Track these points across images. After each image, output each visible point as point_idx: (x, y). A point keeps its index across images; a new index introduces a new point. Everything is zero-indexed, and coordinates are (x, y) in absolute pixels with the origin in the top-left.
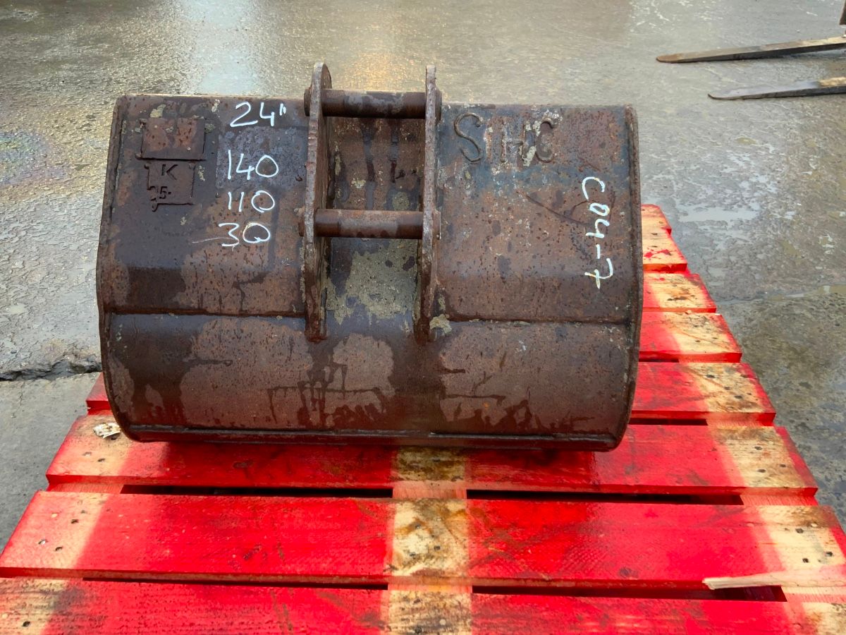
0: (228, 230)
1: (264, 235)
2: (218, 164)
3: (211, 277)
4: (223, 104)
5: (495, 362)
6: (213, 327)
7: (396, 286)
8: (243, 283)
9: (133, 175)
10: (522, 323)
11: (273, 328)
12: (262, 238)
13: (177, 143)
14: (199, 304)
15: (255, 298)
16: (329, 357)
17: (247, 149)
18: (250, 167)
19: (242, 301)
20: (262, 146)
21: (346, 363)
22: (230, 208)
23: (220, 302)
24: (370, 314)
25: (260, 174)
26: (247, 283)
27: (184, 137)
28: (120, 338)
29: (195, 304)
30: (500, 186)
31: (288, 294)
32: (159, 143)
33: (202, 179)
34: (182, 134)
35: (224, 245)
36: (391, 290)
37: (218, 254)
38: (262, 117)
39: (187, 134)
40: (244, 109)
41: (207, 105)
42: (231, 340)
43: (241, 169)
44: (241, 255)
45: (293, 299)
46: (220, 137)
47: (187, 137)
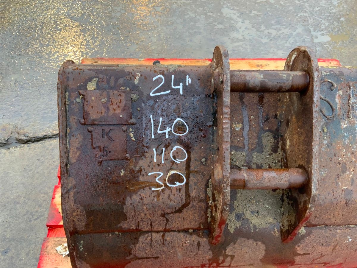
0: (155, 177)
1: (181, 181)
2: (144, 126)
3: (145, 212)
4: (143, 77)
5: (330, 249)
6: (146, 239)
7: (268, 204)
8: (168, 214)
9: (80, 138)
10: (351, 226)
11: (186, 237)
12: (180, 182)
13: (111, 112)
14: (136, 227)
15: (175, 222)
16: (223, 251)
17: (164, 114)
18: (167, 128)
19: (167, 224)
20: (175, 111)
21: (234, 254)
22: (155, 160)
23: (151, 225)
24: (252, 226)
25: (175, 134)
26: (170, 213)
27: (116, 106)
28: (82, 249)
29: (133, 227)
31: (198, 218)
32: (98, 112)
33: (133, 139)
34: (114, 103)
35: (153, 189)
36: (265, 207)
37: (149, 196)
38: (173, 87)
39: (118, 104)
40: (159, 81)
41: (131, 78)
42: (158, 246)
43: (160, 130)
44: (166, 196)
45: (201, 221)
46: (143, 105)
47: (119, 107)
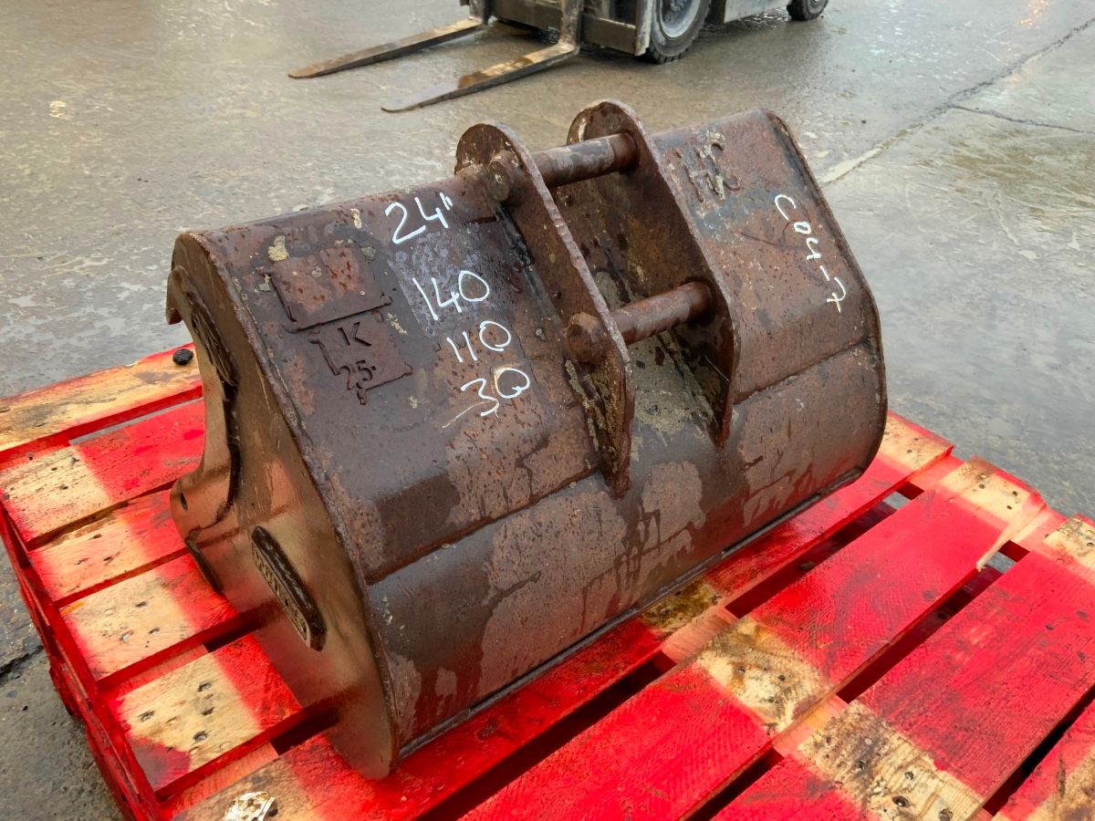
0: (476, 391)
1: (522, 383)
2: (410, 302)
3: (488, 465)
4: (366, 213)
5: (783, 433)
6: (505, 537)
7: (664, 388)
8: (527, 456)
9: (301, 361)
10: (791, 378)
11: (571, 502)
12: (521, 386)
13: (340, 291)
14: (480, 512)
15: (544, 471)
16: (640, 508)
17: (435, 269)
18: (453, 294)
19: (531, 483)
20: (450, 260)
21: (657, 508)
22: (461, 360)
23: (506, 497)
24: (659, 434)
25: (470, 300)
26: (531, 454)
27: (344, 277)
28: (391, 617)
29: (475, 514)
30: (714, 230)
31: (579, 448)
32: (315, 298)
33: (402, 331)
34: (339, 273)
35: (483, 414)
36: (663, 395)
37: (483, 430)
38: (427, 218)
39: (347, 272)
40: (396, 214)
41: (345, 221)
42: (531, 543)
43: (443, 300)
44: (510, 418)
45: (584, 451)
46: (391, 264)
47: (349, 277)
